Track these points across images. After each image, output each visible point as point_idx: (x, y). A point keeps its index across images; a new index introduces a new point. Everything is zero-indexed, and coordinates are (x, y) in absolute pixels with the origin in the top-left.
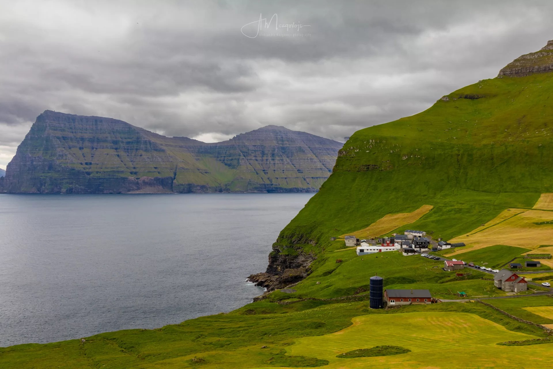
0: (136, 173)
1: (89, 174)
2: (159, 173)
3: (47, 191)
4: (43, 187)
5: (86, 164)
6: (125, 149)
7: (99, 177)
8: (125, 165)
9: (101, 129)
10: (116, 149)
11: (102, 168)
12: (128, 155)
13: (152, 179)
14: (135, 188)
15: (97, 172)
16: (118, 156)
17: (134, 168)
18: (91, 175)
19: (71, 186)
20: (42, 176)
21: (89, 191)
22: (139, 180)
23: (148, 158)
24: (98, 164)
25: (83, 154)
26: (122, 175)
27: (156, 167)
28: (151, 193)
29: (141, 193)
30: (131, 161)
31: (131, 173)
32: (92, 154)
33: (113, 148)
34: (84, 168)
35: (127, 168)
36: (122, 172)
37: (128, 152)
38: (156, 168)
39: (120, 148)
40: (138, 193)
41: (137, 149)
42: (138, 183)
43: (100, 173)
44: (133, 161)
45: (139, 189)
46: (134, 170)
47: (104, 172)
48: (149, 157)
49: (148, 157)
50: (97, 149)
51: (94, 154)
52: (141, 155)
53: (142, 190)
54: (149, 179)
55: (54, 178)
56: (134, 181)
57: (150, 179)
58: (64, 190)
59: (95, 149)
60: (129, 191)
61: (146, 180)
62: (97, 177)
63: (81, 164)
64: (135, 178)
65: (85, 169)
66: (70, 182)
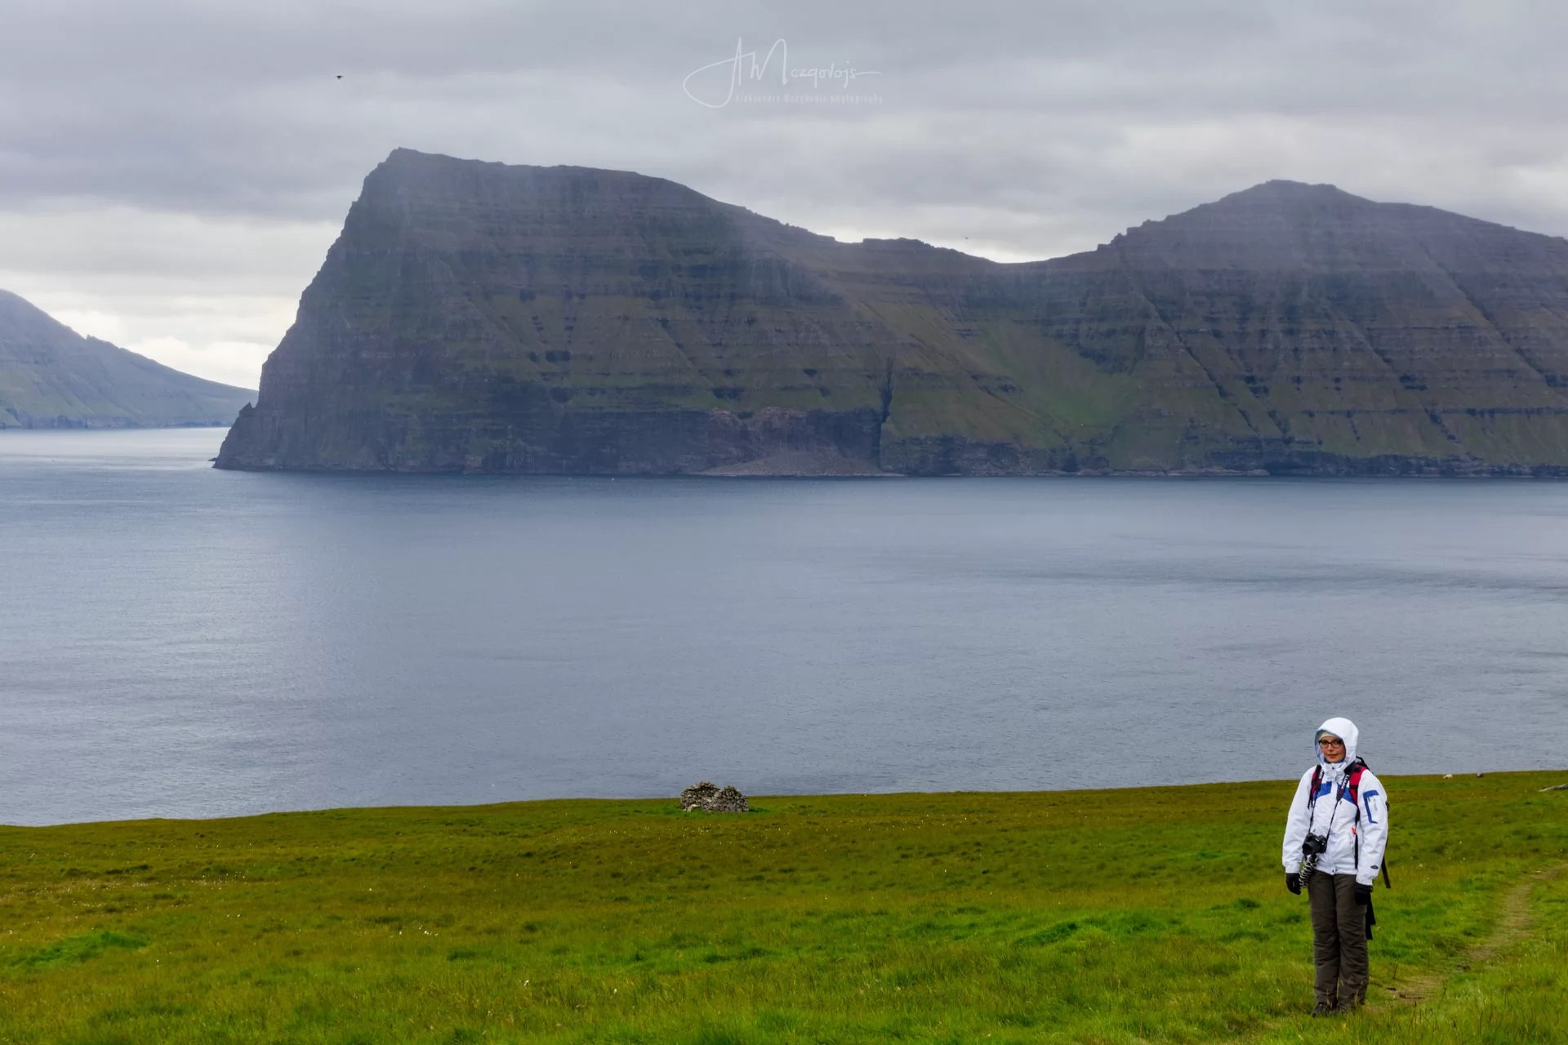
0: (735, 393)
1: (562, 395)
2: (824, 391)
3: (411, 463)
4: (398, 447)
5: (551, 357)
6: (687, 296)
7: (601, 408)
8: (693, 359)
9: (595, 217)
10: (655, 296)
11: (608, 374)
12: (700, 321)
13: (801, 416)
14: (734, 451)
15: (592, 391)
16: (665, 323)
17: (728, 373)
18: (570, 402)
19: (497, 442)
20: (391, 405)
21: (565, 462)
22: (747, 421)
23: (780, 331)
24: (591, 359)
25: (535, 318)
26: (688, 403)
27: (810, 367)
28: (799, 474)
29: (761, 473)
30: (715, 345)
31: (719, 393)
32: (567, 318)
33: (643, 294)
34: (543, 374)
35: (700, 371)
36: (686, 390)
37: (700, 308)
38: (810, 372)
39: (671, 293)
40: (746, 473)
41: (733, 297)
42: (744, 434)
43: (603, 392)
44: (720, 344)
45: (748, 457)
46: (728, 382)
47: (619, 390)
48: (782, 329)
49: (778, 328)
50: (582, 296)
51: (575, 319)
52: (751, 322)
53: (761, 462)
54: (787, 416)
55: (435, 412)
56: (732, 424)
57: (791, 418)
58: (474, 460)
59: (576, 299)
60: (712, 464)
61: (777, 423)
62: (593, 408)
63: (533, 357)
64: (732, 412)
65: (546, 380)
66: (495, 428)
